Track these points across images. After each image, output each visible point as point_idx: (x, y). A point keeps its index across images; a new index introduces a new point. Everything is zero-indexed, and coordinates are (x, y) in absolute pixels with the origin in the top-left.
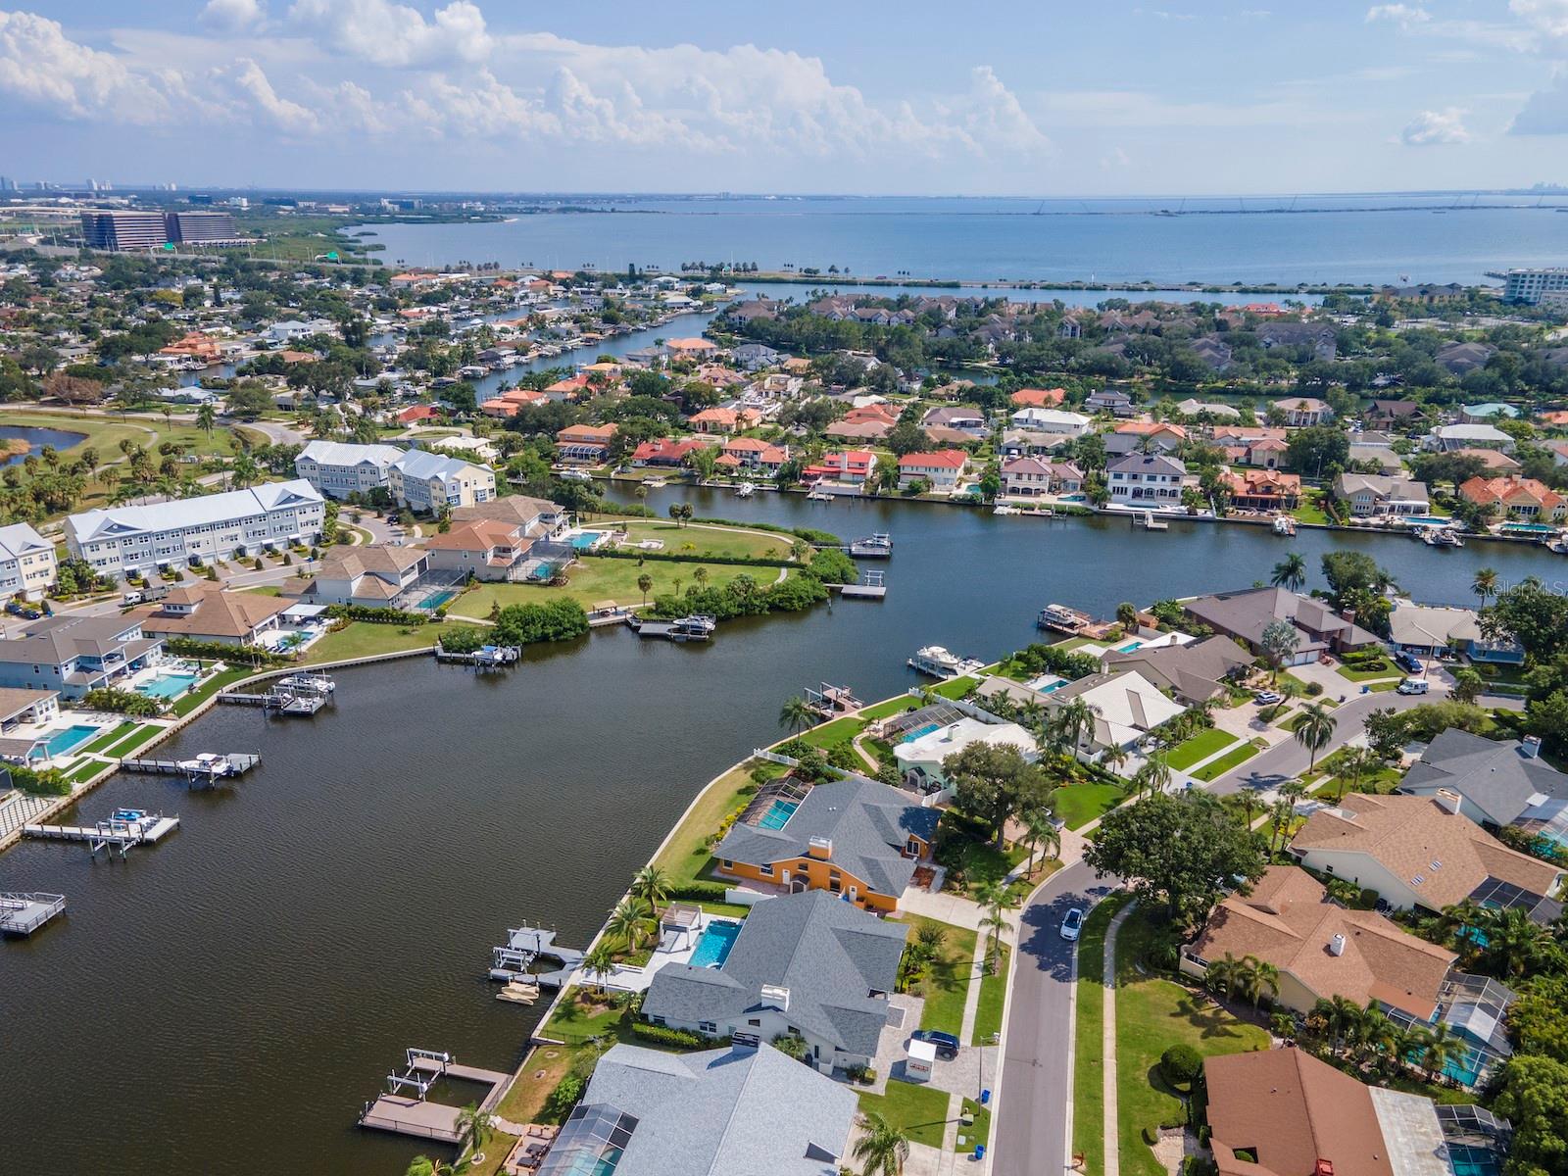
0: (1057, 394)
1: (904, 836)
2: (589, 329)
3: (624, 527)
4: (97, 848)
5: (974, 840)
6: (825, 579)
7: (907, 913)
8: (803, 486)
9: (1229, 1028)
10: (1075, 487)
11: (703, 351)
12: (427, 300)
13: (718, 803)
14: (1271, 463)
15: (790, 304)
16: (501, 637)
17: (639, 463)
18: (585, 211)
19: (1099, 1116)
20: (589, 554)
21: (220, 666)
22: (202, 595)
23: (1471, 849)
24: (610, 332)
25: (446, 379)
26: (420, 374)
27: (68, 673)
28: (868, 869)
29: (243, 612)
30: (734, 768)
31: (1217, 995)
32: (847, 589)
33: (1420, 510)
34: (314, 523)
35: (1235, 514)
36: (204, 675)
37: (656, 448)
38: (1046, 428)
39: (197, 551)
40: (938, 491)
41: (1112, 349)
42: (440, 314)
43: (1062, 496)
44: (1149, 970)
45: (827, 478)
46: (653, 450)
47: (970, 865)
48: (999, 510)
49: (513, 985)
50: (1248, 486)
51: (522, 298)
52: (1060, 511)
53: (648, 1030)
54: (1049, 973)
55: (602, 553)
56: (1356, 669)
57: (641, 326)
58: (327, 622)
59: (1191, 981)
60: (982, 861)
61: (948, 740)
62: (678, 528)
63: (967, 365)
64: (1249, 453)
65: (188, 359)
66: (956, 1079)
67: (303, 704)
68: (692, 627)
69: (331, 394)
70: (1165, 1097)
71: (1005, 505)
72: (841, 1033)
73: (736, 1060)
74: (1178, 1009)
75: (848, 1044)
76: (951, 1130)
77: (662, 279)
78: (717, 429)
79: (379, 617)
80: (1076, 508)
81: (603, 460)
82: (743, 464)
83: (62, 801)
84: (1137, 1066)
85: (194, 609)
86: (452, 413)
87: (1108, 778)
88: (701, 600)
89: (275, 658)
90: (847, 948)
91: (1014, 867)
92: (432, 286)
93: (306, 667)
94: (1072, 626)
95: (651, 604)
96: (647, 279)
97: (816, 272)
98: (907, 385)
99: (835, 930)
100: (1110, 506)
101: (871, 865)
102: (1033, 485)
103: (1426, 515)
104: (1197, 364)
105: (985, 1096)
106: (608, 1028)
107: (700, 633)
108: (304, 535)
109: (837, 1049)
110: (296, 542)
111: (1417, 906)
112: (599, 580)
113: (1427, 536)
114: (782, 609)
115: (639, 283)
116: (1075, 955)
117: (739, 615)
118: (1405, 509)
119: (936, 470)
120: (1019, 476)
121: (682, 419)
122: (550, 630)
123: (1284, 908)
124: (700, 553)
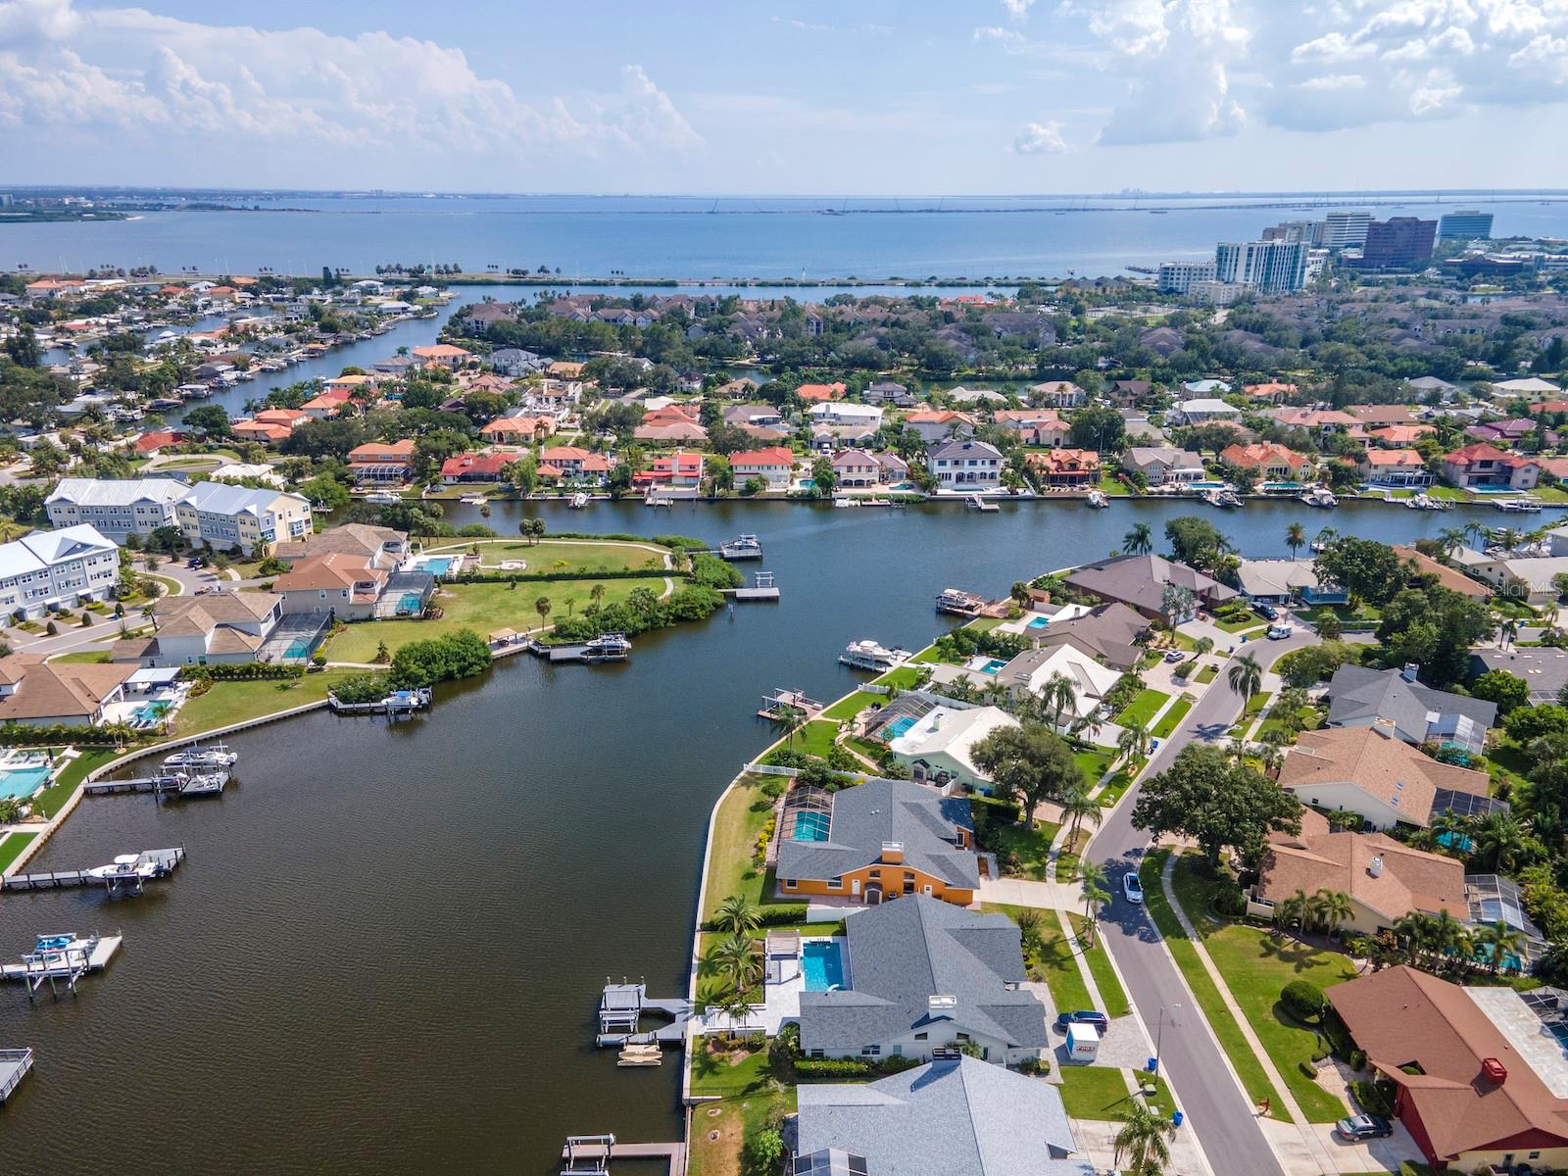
0: (840, 387)
1: (952, 829)
2: (311, 339)
3: (476, 549)
4: (35, 987)
5: (1003, 823)
6: (715, 585)
7: (983, 903)
8: (637, 492)
9: (1313, 958)
10: (901, 477)
11: (455, 359)
12: (87, 310)
13: (736, 824)
14: (1057, 442)
15: (523, 306)
16: (402, 678)
17: (450, 480)
18: (222, 208)
19: (1255, 1061)
20: (450, 581)
21: (71, 752)
22: (23, 672)
23: (1415, 766)
24: (332, 342)
26: (131, 396)
28: (939, 866)
29: (83, 686)
30: (731, 786)
31: (1290, 930)
32: (741, 593)
33: (1198, 477)
34: (107, 574)
35: (1052, 491)
36: (56, 766)
37: (466, 462)
38: (844, 421)
40: (773, 489)
41: (866, 343)
42: (110, 326)
43: (892, 485)
44: (1221, 918)
45: (659, 482)
46: (463, 465)
47: (1012, 848)
48: (839, 503)
49: (629, 1049)
50: (1056, 464)
51: (205, 307)
52: (899, 500)
53: (813, 1066)
54: (1136, 937)
55: (464, 579)
56: (1228, 622)
57: (364, 334)
58: (182, 686)
59: (1262, 921)
60: (1021, 841)
61: (933, 730)
63: (731, 362)
64: (1037, 433)
66: (1115, 1053)
67: (204, 782)
68: (609, 647)
69: (29, 423)
70: (1299, 1032)
71: (844, 498)
72: (1007, 1030)
73: (939, 1077)
74: (1264, 950)
75: (1019, 1040)
77: (363, 284)
78: (514, 439)
79: (248, 673)
80: (910, 495)
81: (407, 479)
82: (566, 475)
84: (1259, 1010)
85: (15, 688)
86: (201, 439)
87: (1086, 747)
88: (606, 618)
89: (141, 735)
90: (968, 945)
91: (1051, 842)
92: (81, 294)
93: (185, 740)
94: (970, 608)
95: (551, 627)
96: (347, 285)
97: (525, 273)
98: (687, 385)
99: (950, 931)
100: (940, 492)
101: (941, 862)
102: (864, 476)
103: (1203, 481)
104: (950, 354)
105: (1152, 1064)
106: (761, 1073)
107: (617, 653)
108: (95, 589)
109: (1010, 1046)
110: (87, 598)
111: (1399, 823)
112: (478, 608)
113: (1212, 499)
114: (687, 620)
115: (338, 288)
116: (1148, 915)
117: (645, 630)
118: (1186, 477)
119: (769, 468)
120: (850, 469)
121: (475, 431)
122: (454, 667)
123: (1311, 843)
124: (574, 570)
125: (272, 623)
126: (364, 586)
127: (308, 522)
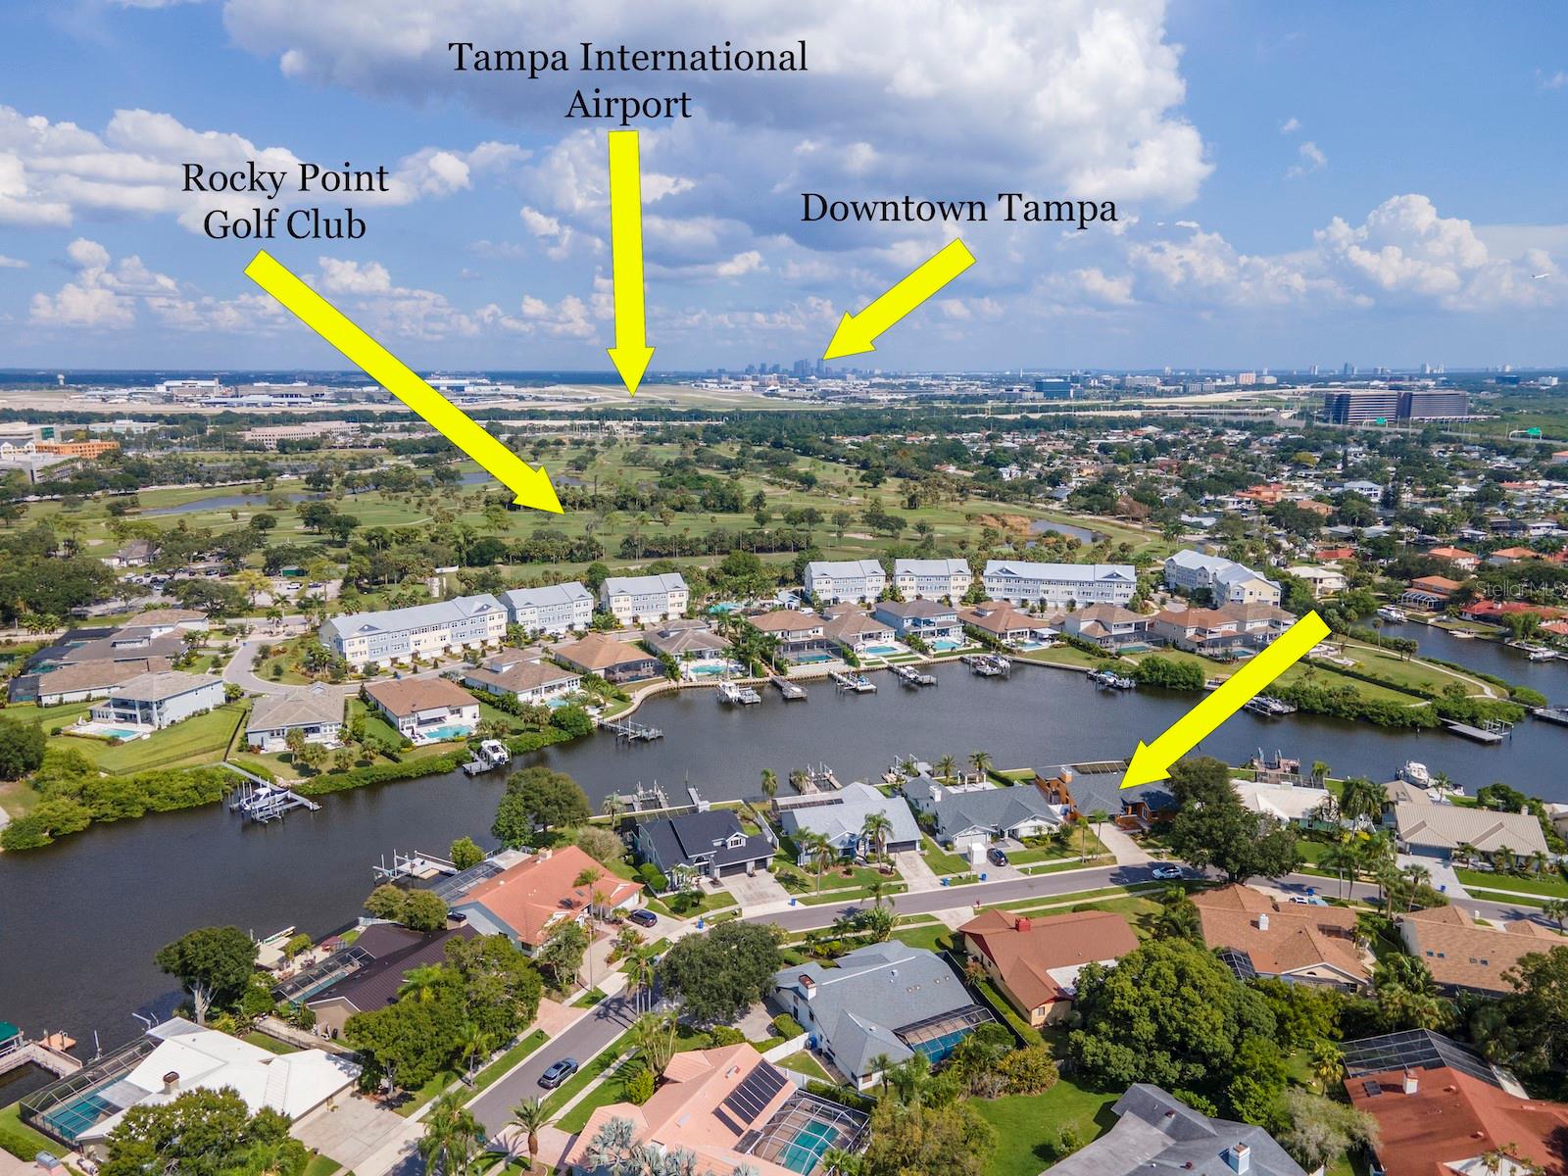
1: (1137, 801)
6: (1442, 713)
21: (979, 645)
25: (1427, 537)
27: (907, 624)
29: (1008, 621)
32: (1459, 727)
36: (966, 646)
37: (1495, 606)
39: (1046, 596)
46: (1491, 609)
58: (1056, 642)
62: (1401, 660)
65: (1248, 502)
67: (988, 670)
76: (949, 877)
81: (1439, 607)
83: (853, 669)
85: (989, 613)
90: (1009, 807)
93: (1017, 658)
99: (1013, 799)
105: (983, 878)
107: (1264, 710)
114: (1371, 722)
117: (1328, 713)
122: (1168, 680)
124: (1366, 674)
125: (1132, 630)
126: (1201, 631)
127: (1276, 603)
